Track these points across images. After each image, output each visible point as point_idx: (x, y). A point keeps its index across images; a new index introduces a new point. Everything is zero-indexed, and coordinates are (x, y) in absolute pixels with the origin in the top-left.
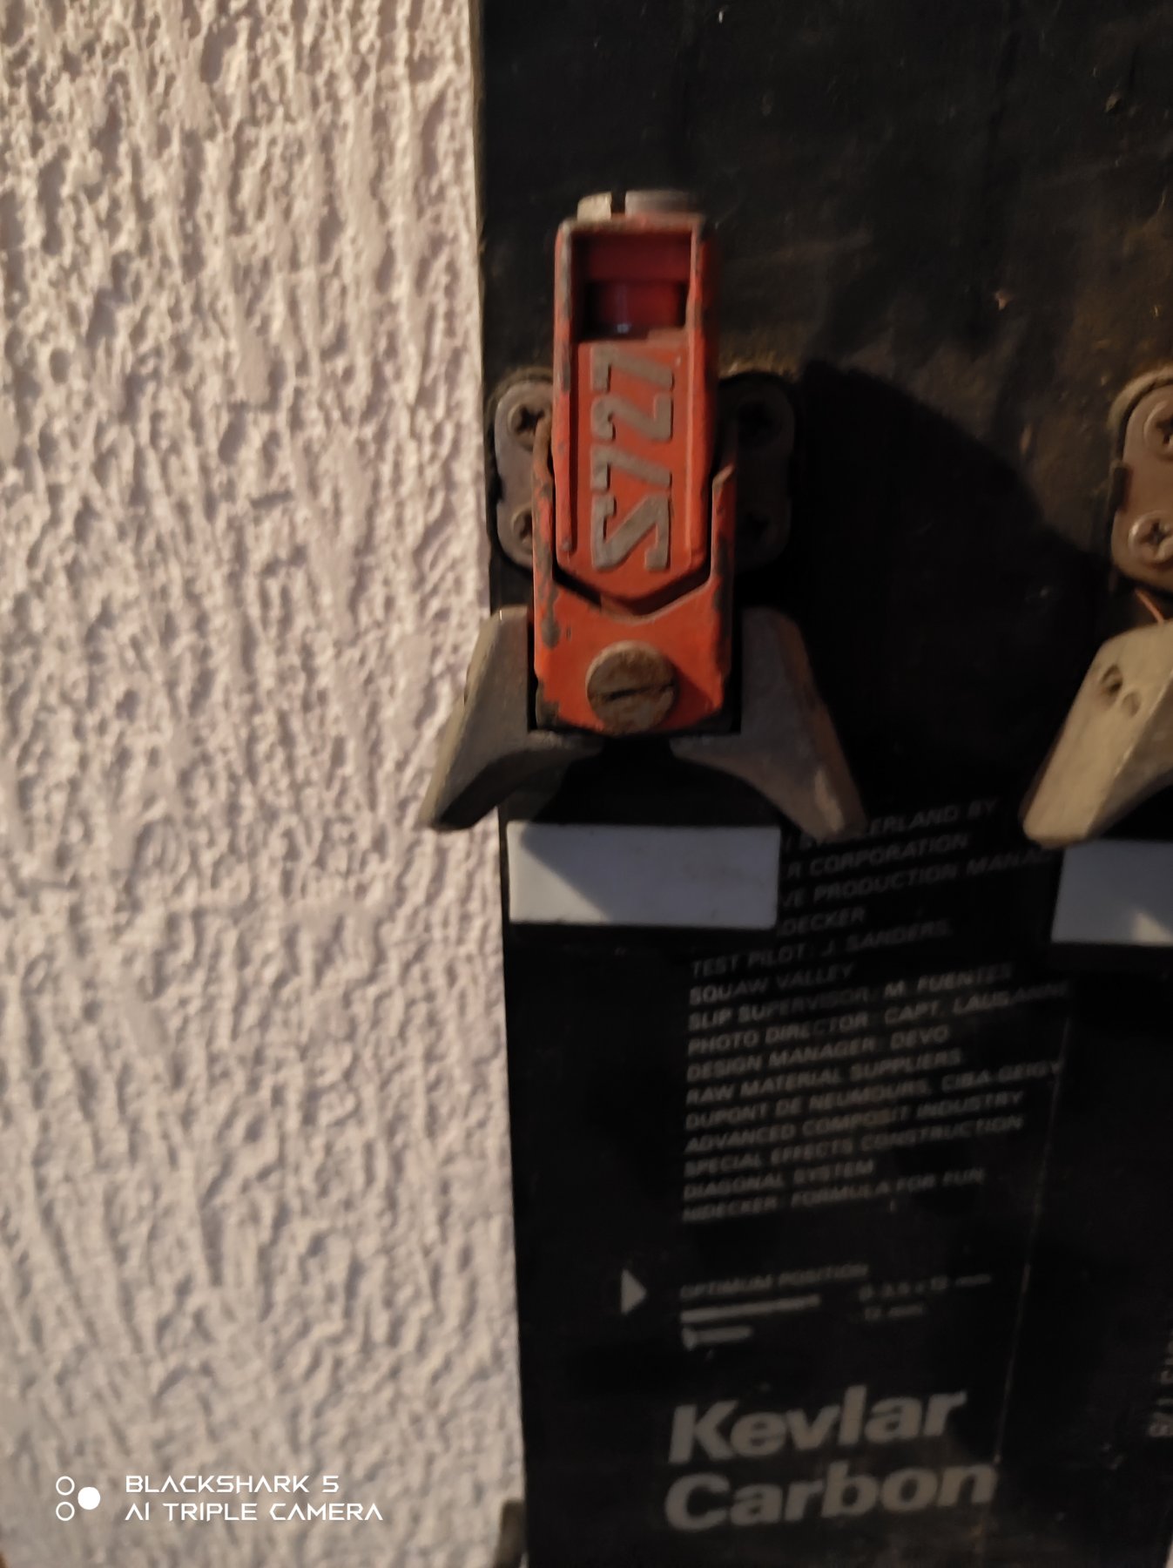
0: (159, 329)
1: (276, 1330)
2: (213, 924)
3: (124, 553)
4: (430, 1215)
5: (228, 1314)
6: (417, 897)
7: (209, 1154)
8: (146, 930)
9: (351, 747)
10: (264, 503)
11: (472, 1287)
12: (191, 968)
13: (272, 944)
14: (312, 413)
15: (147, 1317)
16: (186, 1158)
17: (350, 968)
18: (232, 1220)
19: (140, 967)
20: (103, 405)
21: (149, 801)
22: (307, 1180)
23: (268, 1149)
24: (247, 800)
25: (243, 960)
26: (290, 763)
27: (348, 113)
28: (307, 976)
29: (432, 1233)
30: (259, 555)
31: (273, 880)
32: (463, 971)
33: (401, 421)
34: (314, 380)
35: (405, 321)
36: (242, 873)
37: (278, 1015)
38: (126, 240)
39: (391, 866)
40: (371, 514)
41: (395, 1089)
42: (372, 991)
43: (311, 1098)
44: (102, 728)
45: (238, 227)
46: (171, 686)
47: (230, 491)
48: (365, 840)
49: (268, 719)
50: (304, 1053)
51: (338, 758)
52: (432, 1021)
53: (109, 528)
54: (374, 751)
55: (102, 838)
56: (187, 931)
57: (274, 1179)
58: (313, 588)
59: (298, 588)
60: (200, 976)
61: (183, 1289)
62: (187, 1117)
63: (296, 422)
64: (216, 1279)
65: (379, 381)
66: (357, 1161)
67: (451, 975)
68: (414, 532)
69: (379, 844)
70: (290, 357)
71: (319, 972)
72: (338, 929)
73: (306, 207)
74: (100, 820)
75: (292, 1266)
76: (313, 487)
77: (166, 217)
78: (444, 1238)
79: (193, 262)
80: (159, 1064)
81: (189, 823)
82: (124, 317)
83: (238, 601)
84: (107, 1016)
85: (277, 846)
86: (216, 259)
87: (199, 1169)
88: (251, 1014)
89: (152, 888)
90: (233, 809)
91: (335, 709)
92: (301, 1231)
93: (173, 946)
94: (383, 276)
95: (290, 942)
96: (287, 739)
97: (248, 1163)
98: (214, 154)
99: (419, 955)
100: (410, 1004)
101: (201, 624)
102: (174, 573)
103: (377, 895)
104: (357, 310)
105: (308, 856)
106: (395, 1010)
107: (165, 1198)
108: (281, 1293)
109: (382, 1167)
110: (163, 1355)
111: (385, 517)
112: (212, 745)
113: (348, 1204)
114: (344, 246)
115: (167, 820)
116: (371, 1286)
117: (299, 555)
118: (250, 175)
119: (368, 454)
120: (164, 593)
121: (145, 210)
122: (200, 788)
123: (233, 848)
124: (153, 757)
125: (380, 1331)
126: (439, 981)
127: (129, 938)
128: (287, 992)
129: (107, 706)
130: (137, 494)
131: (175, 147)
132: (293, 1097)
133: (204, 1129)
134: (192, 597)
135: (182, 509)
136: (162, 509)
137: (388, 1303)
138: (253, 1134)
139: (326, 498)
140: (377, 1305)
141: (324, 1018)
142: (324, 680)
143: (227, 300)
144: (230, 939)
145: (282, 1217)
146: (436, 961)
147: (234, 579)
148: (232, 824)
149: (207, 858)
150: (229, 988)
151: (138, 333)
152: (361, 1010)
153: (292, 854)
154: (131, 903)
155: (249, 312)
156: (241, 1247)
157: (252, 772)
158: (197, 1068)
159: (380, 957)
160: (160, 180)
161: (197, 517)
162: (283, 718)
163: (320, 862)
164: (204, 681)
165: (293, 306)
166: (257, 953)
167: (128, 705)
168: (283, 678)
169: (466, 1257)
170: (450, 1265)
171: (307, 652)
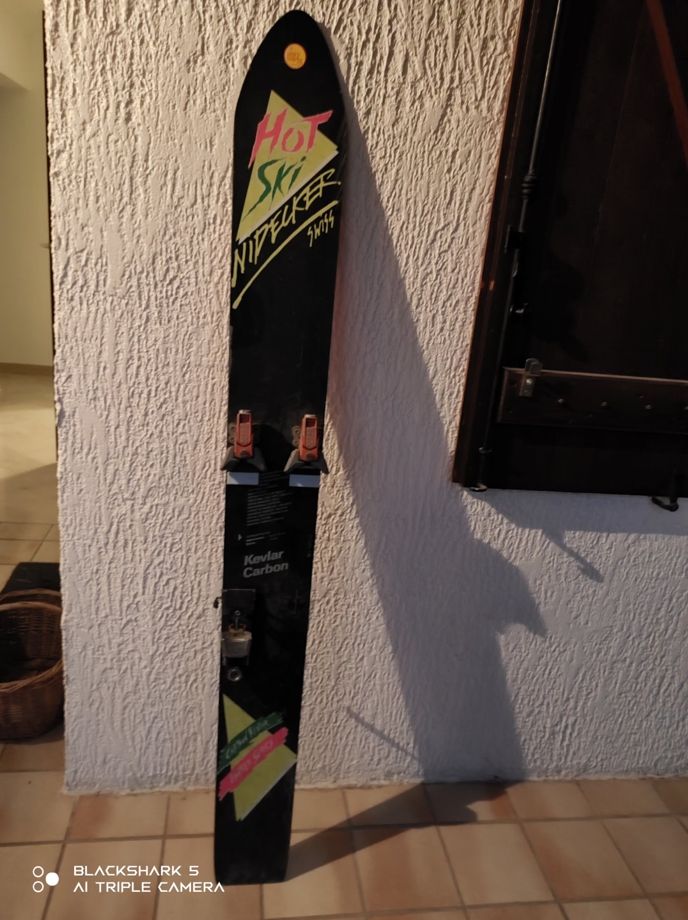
0: (170, 408)
1: (155, 607)
2: (159, 507)
3: (157, 440)
4: (193, 573)
5: (145, 602)
6: (198, 502)
7: (149, 559)
8: (146, 508)
9: (190, 474)
10: (182, 434)
11: (200, 591)
12: (153, 516)
13: (170, 511)
14: (191, 421)
15: (125, 604)
16: (143, 560)
17: (184, 516)
18: (150, 576)
19: (143, 516)
20: (159, 418)
21: (152, 483)
22: (168, 566)
23: (161, 558)
24: (170, 483)
25: (164, 515)
26: (179, 476)
27: (202, 383)
28: (176, 518)
29: (193, 578)
30: (179, 442)
31: (172, 498)
32: (205, 516)
33: (205, 423)
34: (192, 416)
35: (207, 409)
36: (167, 498)
37: (168, 527)
38: (167, 396)
39: (194, 496)
40: (199, 436)
41: (189, 543)
42: (188, 521)
43: (173, 544)
44: (146, 470)
45: (184, 395)
46: (161, 462)
47: (177, 431)
48: (190, 491)
49: (177, 468)
50: (173, 534)
51: (188, 476)
52: (199, 527)
53: (155, 436)
54: (194, 474)
55: (142, 490)
56: (154, 508)
57: (161, 565)
58: (188, 447)
59: (185, 447)
60: (155, 518)
61: (135, 596)
62: (145, 550)
63: (189, 422)
64: (143, 593)
65: (202, 418)
66: (180, 560)
67: (203, 517)
68: (205, 439)
69: (193, 492)
70: (189, 413)
71: (179, 516)
72: (183, 508)
73: (195, 394)
74: (142, 487)
75: (161, 588)
76: (190, 432)
77: (174, 394)
78: (195, 579)
79: (176, 400)
80: (142, 538)
81: (159, 487)
82: (164, 406)
83: (175, 449)
84: (133, 528)
85: (174, 492)
86: (180, 400)
87: (146, 562)
88: (163, 526)
89: (149, 500)
90: (167, 485)
91: (188, 467)
92: (165, 578)
93: (151, 512)
94: (205, 403)
95: (174, 511)
96: (179, 472)
97: (156, 562)
98: (182, 387)
99: (197, 513)
100: (195, 523)
101: (168, 452)
102: (165, 444)
103: (191, 501)
104: (200, 408)
105: (180, 493)
106: (192, 525)
107: (136, 572)
108: (157, 596)
109: (184, 561)
110: (127, 616)
111: (201, 437)
112: (166, 473)
113: (176, 571)
114: (200, 399)
115: (155, 486)
116: (177, 593)
117: (186, 442)
118: (187, 389)
119: (199, 427)
120: (162, 447)
121: (171, 393)
122: (162, 481)
123: (166, 492)
124: (155, 475)
125: (178, 607)
126: (201, 518)
127: (142, 510)
128: (171, 521)
129: (148, 466)
130: (161, 432)
131: (177, 385)
132: (168, 545)
133: (148, 553)
134: (167, 448)
135: (168, 434)
136: (165, 434)
137: (181, 597)
138: (159, 554)
139: (192, 433)
140: (179, 597)
141: (178, 527)
142: (187, 462)
143: (181, 405)
144: (162, 510)
145: (161, 576)
146: (200, 515)
147: (175, 445)
148: (167, 488)
149: (161, 494)
150: (160, 521)
151: (166, 409)
152: (185, 525)
153: (177, 494)
154: (144, 504)
155: (184, 407)
156: (151, 583)
157: (172, 478)
158: (150, 539)
159: (190, 514)
160: (174, 389)
161: (170, 435)
162: (179, 468)
163: (182, 495)
164: (167, 462)
165: (191, 406)
166: (167, 513)
167: (152, 466)
168: (181, 461)
169: (200, 582)
170: (196, 586)
171: (185, 457)
